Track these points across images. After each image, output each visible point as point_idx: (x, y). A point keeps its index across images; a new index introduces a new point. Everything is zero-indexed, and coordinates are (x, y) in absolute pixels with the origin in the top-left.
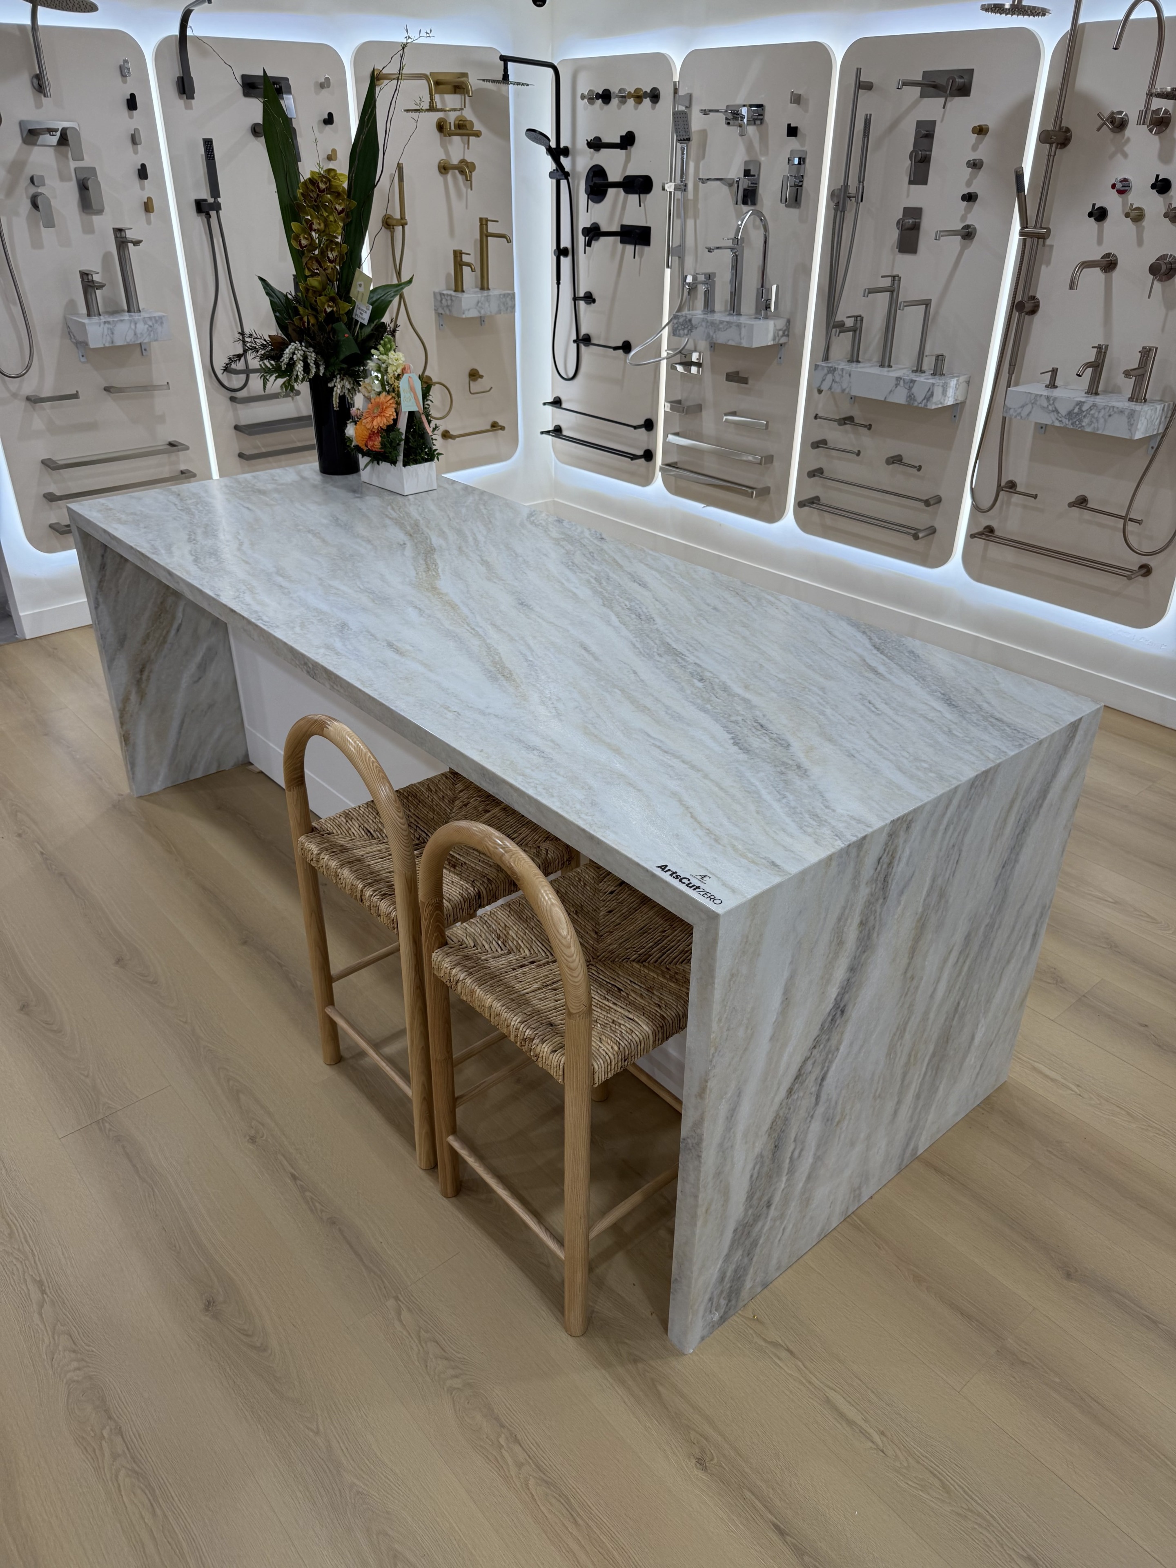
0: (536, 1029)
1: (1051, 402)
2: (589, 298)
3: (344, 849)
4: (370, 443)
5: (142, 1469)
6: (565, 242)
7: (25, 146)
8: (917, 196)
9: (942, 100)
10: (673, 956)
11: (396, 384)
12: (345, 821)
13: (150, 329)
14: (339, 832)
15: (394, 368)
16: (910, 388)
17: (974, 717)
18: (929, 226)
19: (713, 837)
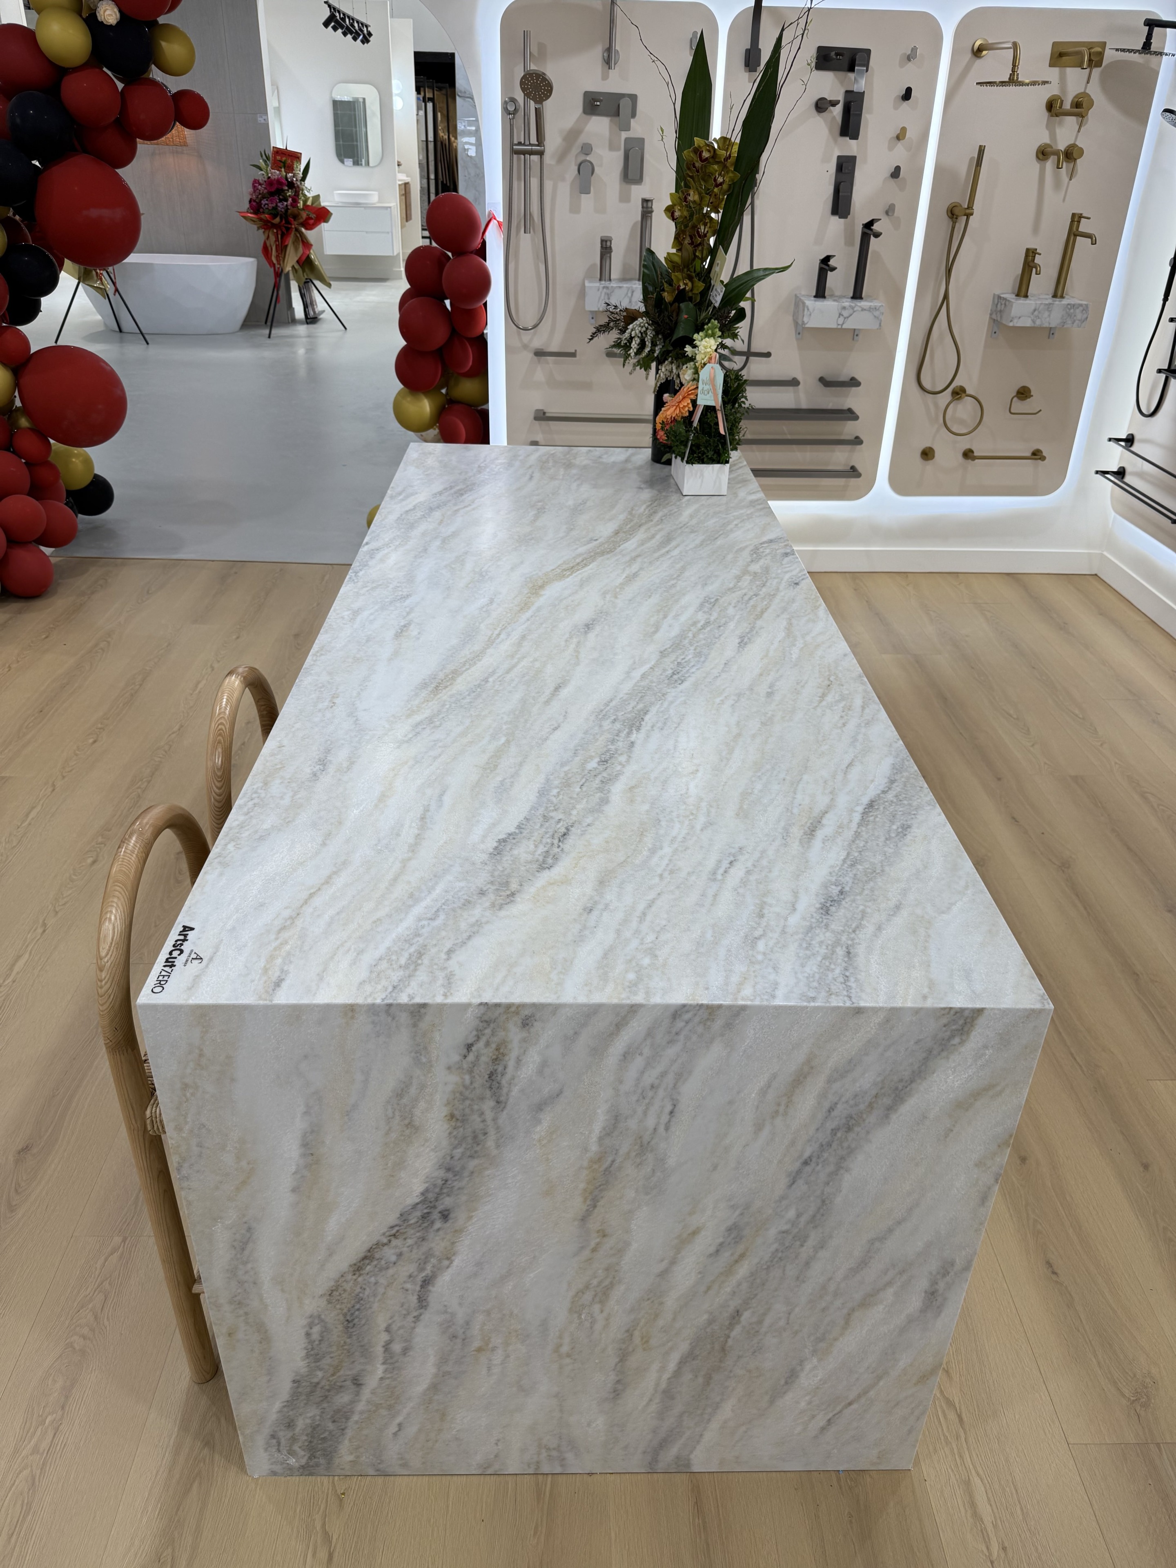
7: (584, 115)
15: (703, 356)
17: (823, 937)
19: (289, 924)
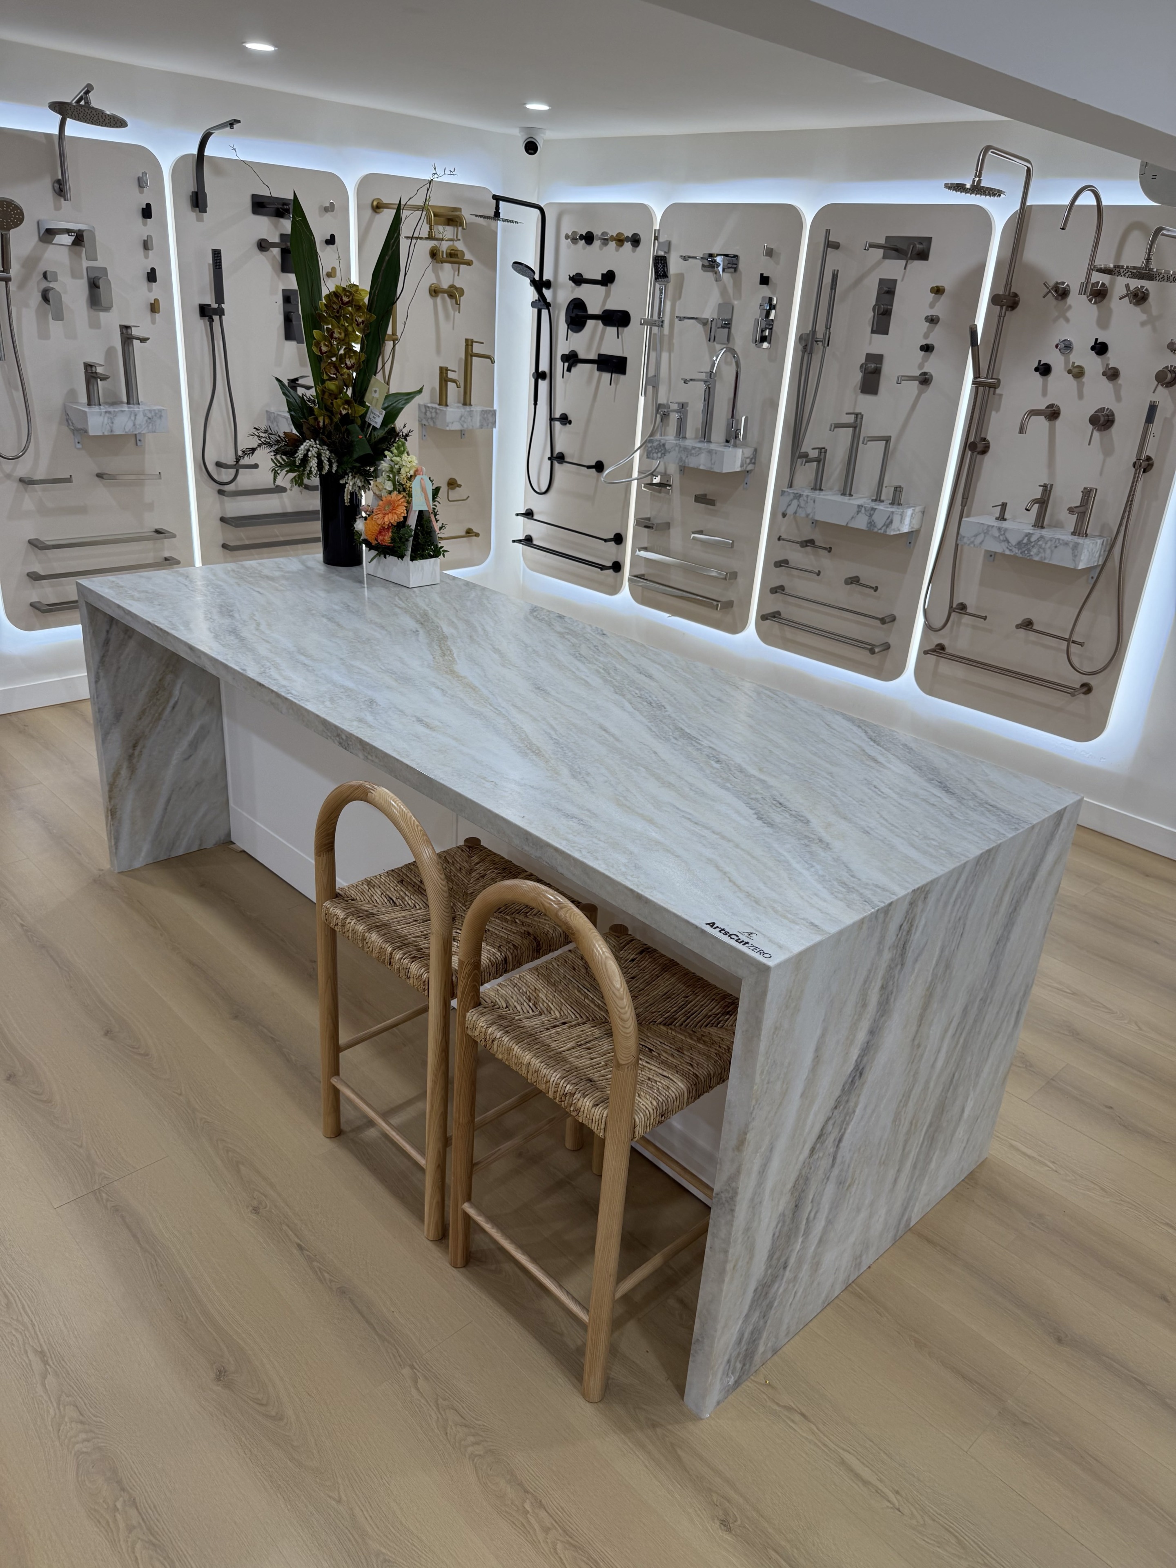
0: (576, 1084)
1: (1002, 532)
2: (565, 419)
3: (369, 915)
4: (381, 538)
5: (159, 1541)
6: (544, 367)
7: (41, 243)
8: (878, 344)
9: (903, 262)
10: (697, 1020)
11: (408, 485)
12: (367, 888)
13: (149, 421)
14: (362, 899)
15: (407, 470)
16: (871, 516)
17: (971, 803)
18: (889, 371)
19: (753, 899)
